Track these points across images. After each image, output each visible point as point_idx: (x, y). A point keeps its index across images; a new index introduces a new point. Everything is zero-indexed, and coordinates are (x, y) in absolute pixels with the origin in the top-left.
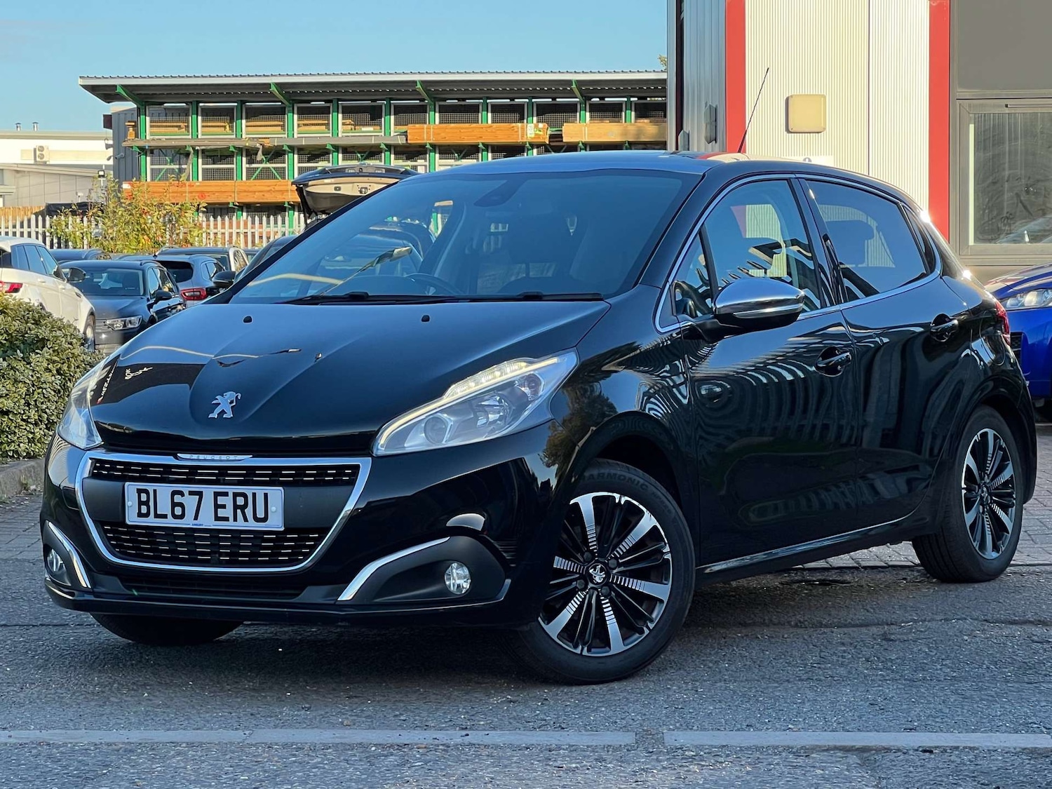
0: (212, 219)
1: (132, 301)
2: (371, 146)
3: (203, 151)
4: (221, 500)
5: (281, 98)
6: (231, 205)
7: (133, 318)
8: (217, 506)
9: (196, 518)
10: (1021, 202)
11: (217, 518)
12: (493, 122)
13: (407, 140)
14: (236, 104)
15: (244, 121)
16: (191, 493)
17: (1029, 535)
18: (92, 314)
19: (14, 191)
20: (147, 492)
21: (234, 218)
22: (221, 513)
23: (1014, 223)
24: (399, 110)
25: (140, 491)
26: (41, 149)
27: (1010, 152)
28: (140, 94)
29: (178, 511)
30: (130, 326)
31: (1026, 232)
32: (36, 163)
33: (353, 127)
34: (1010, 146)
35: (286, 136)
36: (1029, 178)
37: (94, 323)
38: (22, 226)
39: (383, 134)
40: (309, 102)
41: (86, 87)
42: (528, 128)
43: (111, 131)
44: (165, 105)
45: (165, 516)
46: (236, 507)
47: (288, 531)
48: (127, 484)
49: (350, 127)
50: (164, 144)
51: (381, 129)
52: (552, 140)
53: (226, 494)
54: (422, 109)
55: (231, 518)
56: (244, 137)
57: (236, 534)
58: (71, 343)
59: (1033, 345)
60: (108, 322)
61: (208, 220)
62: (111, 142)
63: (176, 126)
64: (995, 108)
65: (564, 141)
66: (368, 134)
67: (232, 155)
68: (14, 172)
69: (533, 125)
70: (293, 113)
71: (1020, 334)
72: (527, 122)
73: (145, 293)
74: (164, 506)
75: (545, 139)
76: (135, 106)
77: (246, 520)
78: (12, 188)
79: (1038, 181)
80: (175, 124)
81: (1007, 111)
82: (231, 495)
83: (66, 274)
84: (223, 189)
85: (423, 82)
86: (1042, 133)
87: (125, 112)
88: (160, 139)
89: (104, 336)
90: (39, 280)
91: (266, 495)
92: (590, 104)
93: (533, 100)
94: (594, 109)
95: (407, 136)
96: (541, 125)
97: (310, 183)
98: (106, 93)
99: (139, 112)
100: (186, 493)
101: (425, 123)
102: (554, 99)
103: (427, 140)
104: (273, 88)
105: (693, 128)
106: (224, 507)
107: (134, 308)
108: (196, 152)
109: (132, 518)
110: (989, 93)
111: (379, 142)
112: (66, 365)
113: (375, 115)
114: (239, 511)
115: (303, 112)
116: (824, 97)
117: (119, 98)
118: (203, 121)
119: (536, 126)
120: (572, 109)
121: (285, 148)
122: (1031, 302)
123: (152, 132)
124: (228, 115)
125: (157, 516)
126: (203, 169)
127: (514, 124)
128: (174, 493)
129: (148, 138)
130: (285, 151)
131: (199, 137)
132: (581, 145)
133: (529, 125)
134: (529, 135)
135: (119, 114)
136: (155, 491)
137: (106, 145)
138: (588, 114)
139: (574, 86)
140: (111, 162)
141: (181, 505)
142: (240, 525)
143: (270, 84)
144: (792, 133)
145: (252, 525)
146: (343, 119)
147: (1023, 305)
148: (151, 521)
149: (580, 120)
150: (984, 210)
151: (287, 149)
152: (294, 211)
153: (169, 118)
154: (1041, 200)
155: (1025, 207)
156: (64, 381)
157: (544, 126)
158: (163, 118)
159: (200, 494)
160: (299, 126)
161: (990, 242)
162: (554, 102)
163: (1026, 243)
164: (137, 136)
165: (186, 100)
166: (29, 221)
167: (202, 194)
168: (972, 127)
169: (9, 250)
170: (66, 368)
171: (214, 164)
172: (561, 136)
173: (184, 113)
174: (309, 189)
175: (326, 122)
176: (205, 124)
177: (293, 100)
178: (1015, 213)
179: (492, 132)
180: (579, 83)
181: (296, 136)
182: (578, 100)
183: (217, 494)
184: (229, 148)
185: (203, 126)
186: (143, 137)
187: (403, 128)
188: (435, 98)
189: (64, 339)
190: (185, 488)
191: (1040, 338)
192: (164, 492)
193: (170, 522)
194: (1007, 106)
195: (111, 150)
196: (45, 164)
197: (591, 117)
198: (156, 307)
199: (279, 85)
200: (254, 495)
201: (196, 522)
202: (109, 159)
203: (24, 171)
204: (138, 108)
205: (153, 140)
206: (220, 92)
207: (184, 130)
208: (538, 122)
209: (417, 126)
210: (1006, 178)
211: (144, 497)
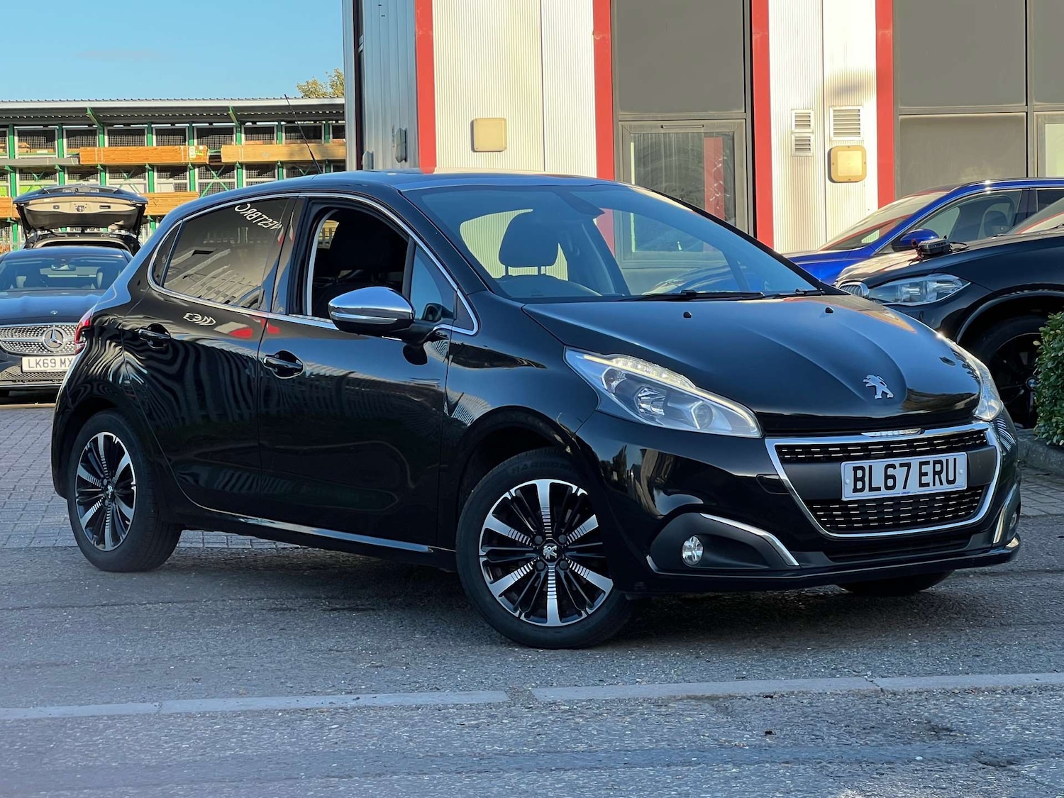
4: (925, 469)
8: (922, 474)
9: (905, 487)
11: (921, 485)
16: (902, 465)
20: (863, 469)
22: (924, 480)
25: (855, 469)
29: (890, 482)
45: (878, 489)
46: (935, 473)
47: (968, 489)
48: (843, 463)
53: (927, 463)
55: (931, 484)
57: (932, 497)
74: (878, 480)
77: (941, 484)
82: (931, 463)
91: (955, 460)
100: (898, 466)
106: (926, 474)
109: (848, 495)
114: (937, 476)
125: (871, 489)
128: (887, 467)
136: (870, 467)
141: (893, 477)
142: (938, 488)
145: (947, 488)
148: (866, 495)
159: (908, 465)
183: (922, 464)
190: (897, 462)
192: (878, 466)
193: (883, 494)
200: (947, 460)
201: (905, 490)
211: (860, 474)
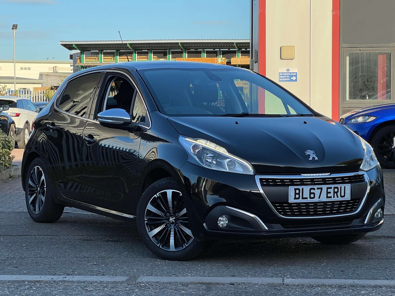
4: (329, 190)
5: (131, 48)
8: (328, 193)
9: (319, 198)
10: (365, 85)
11: (327, 197)
12: (206, 57)
14: (115, 51)
15: (118, 57)
16: (318, 189)
19: (45, 82)
20: (299, 189)
22: (329, 195)
23: (363, 92)
24: (173, 53)
25: (295, 189)
26: (56, 67)
28: (82, 47)
29: (312, 196)
31: (367, 95)
32: (54, 72)
33: (157, 59)
34: (361, 65)
36: (368, 76)
38: (41, 94)
40: (142, 50)
41: (62, 45)
43: (72, 60)
44: (91, 51)
45: (307, 198)
46: (334, 192)
48: (290, 187)
50: (90, 65)
51: (167, 59)
52: (227, 64)
53: (331, 188)
54: (182, 53)
56: (118, 62)
57: (333, 202)
62: (72, 64)
63: (94, 59)
64: (356, 51)
65: (231, 64)
66: (162, 61)
68: (46, 76)
69: (220, 58)
70: (136, 54)
71: (356, 132)
72: (219, 57)
74: (306, 194)
75: (225, 63)
76: (80, 52)
77: (338, 197)
79: (371, 77)
81: (360, 52)
82: (333, 188)
83: (38, 110)
85: (181, 43)
86: (373, 60)
87: (77, 54)
88: (89, 63)
90: (27, 112)
91: (345, 187)
93: (221, 50)
94: (242, 52)
96: (223, 58)
98: (70, 47)
99: (81, 53)
100: (316, 189)
101: (182, 57)
102: (229, 49)
104: (128, 45)
106: (330, 193)
109: (291, 200)
110: (354, 45)
113: (165, 55)
114: (335, 194)
115: (139, 54)
116: (294, 47)
117: (74, 48)
118: (104, 57)
119: (222, 59)
120: (234, 52)
122: (360, 120)
123: (86, 61)
124: (113, 55)
125: (303, 198)
127: (214, 58)
128: (311, 189)
129: (84, 63)
131: (102, 62)
132: (237, 65)
133: (219, 58)
134: (219, 62)
135: (75, 54)
136: (303, 189)
138: (240, 54)
139: (235, 45)
140: (72, 72)
141: (314, 194)
142: (336, 199)
144: (282, 59)
145: (340, 199)
146: (153, 56)
148: (301, 200)
149: (237, 56)
150: (352, 88)
153: (93, 55)
154: (372, 84)
155: (367, 87)
157: (224, 59)
158: (90, 55)
159: (321, 189)
160: (137, 58)
161: (354, 99)
162: (229, 50)
163: (367, 99)
164: (80, 62)
165: (99, 49)
168: (348, 58)
169: (16, 101)
172: (230, 62)
173: (97, 54)
175: (147, 57)
177: (136, 49)
178: (363, 88)
179: (206, 61)
180: (237, 43)
181: (137, 62)
182: (236, 49)
183: (328, 188)
185: (104, 59)
186: (82, 62)
187: (174, 59)
188: (186, 49)
191: (363, 133)
192: (306, 189)
193: (309, 200)
194: (360, 50)
195: (72, 67)
196: (57, 72)
197: (241, 56)
199: (130, 44)
200: (341, 187)
202: (71, 70)
203: (50, 75)
205: (86, 63)
206: (110, 46)
207: (97, 60)
208: (222, 57)
209: (179, 58)
210: (360, 76)
211: (297, 191)
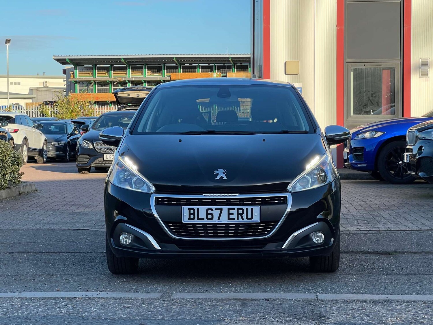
0: (100, 106)
1: (61, 136)
2: (158, 81)
3: (98, 82)
4: (231, 212)
5: (125, 63)
6: (107, 102)
7: (61, 142)
8: (229, 214)
10: (370, 100)
11: (230, 219)
12: (201, 72)
13: (170, 79)
14: (109, 66)
15: (112, 72)
17: (347, 220)
18: (46, 140)
21: (108, 106)
22: (231, 217)
23: (367, 107)
24: (168, 68)
26: (46, 82)
27: (366, 81)
28: (75, 62)
30: (60, 145)
31: (372, 111)
32: (44, 87)
33: (151, 74)
34: (366, 80)
35: (127, 77)
36: (373, 91)
37: (47, 144)
38: (35, 109)
39: (162, 76)
40: (136, 65)
41: (55, 59)
42: (214, 74)
43: (66, 75)
44: (85, 66)
46: (238, 214)
47: (261, 222)
49: (150, 74)
50: (84, 80)
51: (161, 74)
53: (234, 209)
54: (176, 68)
55: (236, 218)
56: (112, 77)
57: (238, 225)
58: (7, 150)
59: (368, 151)
60: (52, 143)
61: (99, 107)
62: (65, 79)
63: (88, 74)
64: (360, 66)
66: (156, 76)
67: (108, 84)
68: (36, 90)
69: (215, 73)
70: (130, 69)
71: (363, 147)
73: (66, 133)
76: (73, 66)
77: (243, 219)
78: (35, 96)
79: (376, 92)
80: (88, 73)
81: (365, 67)
83: (36, 126)
84: (106, 96)
85: (176, 58)
86: (377, 75)
87: (70, 69)
88: (82, 78)
89: (51, 148)
90: (25, 128)
91: (252, 209)
92: (236, 66)
93: (216, 64)
94: (238, 67)
95: (170, 77)
96: (218, 73)
97: (119, 93)
98: (63, 62)
101: (177, 72)
102: (224, 64)
103: (178, 78)
104: (122, 60)
105: (256, 74)
107: (62, 138)
108: (95, 83)
110: (358, 60)
111: (160, 79)
112: (4, 158)
113: (159, 70)
115: (133, 69)
116: (299, 62)
117: (67, 63)
118: (98, 72)
119: (217, 74)
120: (230, 67)
121: (127, 81)
122: (368, 135)
123: (80, 76)
124: (107, 70)
126: (98, 89)
127: (209, 73)
129: (78, 78)
130: (127, 82)
131: (96, 77)
133: (214, 73)
134: (214, 77)
135: (68, 69)
137: (64, 80)
139: (230, 59)
140: (65, 87)
142: (240, 221)
143: (121, 58)
144: (287, 75)
146: (148, 71)
147: (365, 137)
149: (232, 71)
150: (357, 103)
151: (128, 82)
152: (112, 104)
153: (86, 71)
154: (377, 99)
155: (371, 102)
156: (4, 164)
157: (220, 73)
158: (84, 70)
159: (221, 209)
160: (132, 73)
161: (359, 114)
162: (224, 65)
163: (371, 115)
164: (74, 77)
165: (92, 64)
166: (38, 107)
167: (97, 98)
168: (352, 73)
169: (14, 117)
170: (4, 159)
171: (101, 87)
173: (91, 69)
174: (118, 95)
175: (142, 72)
176: (98, 73)
177: (130, 64)
178: (368, 104)
179: (201, 76)
180: (232, 58)
181: (131, 77)
182: (232, 64)
183: (229, 209)
184: (107, 81)
185: (97, 74)
186: (76, 77)
187: (169, 74)
188: (180, 63)
189: (4, 149)
190: (214, 208)
191: (371, 149)
194: (364, 65)
195: (65, 82)
196: (47, 87)
197: (236, 70)
198: (71, 138)
199: (124, 59)
201: (219, 221)
202: (65, 85)
203: (40, 90)
204: (74, 67)
205: (80, 78)
206: (104, 61)
207: (91, 75)
208: (218, 72)
209: (174, 73)
210: (364, 91)
